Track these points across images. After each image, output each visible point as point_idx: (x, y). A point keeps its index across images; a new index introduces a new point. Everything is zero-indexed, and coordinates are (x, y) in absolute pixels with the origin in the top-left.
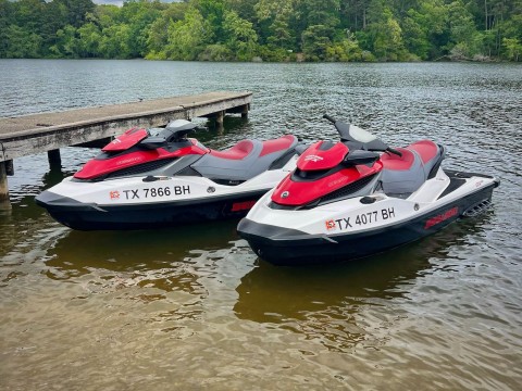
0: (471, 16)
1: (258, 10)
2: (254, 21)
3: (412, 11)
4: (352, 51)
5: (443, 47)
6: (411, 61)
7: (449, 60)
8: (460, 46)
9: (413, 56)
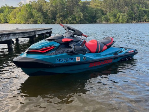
0: (101, 12)
1: (43, 9)
2: (42, 12)
3: (85, 10)
4: (70, 21)
5: (95, 20)
6: (86, 23)
7: (96, 23)
8: (99, 19)
9: (87, 22)
